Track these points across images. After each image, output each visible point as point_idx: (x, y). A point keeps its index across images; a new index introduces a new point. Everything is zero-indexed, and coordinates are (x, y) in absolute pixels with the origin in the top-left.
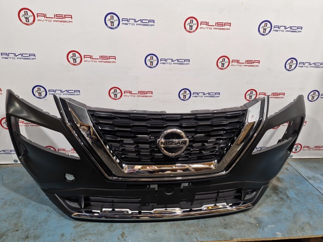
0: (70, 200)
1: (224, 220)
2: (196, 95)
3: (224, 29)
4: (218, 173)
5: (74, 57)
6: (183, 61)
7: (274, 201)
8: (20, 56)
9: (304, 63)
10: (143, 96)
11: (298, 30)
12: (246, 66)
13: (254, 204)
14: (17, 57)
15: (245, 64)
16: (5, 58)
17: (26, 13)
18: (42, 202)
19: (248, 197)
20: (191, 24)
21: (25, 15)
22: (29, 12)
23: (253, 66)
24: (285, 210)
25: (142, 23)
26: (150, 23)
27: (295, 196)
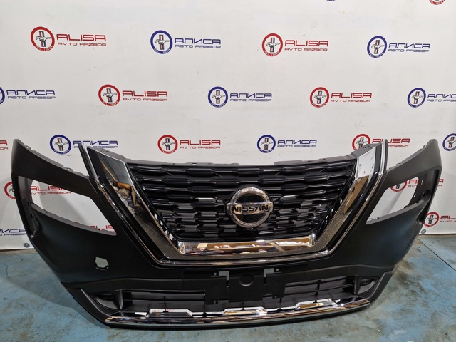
0: (103, 298)
1: (329, 324)
2: (283, 144)
3: (319, 50)
4: (317, 252)
5: (109, 94)
6: (263, 96)
7: (402, 295)
8: (33, 94)
9: (435, 96)
10: (207, 148)
11: (424, 48)
12: (352, 101)
13: (372, 300)
14: (30, 95)
15: (350, 99)
16: (13, 97)
17: (42, 35)
18: (63, 302)
19: (363, 290)
20: (273, 44)
21: (40, 36)
22: (45, 32)
23: (362, 101)
24: (418, 308)
25: (203, 45)
26: (215, 44)
27: (433, 288)
